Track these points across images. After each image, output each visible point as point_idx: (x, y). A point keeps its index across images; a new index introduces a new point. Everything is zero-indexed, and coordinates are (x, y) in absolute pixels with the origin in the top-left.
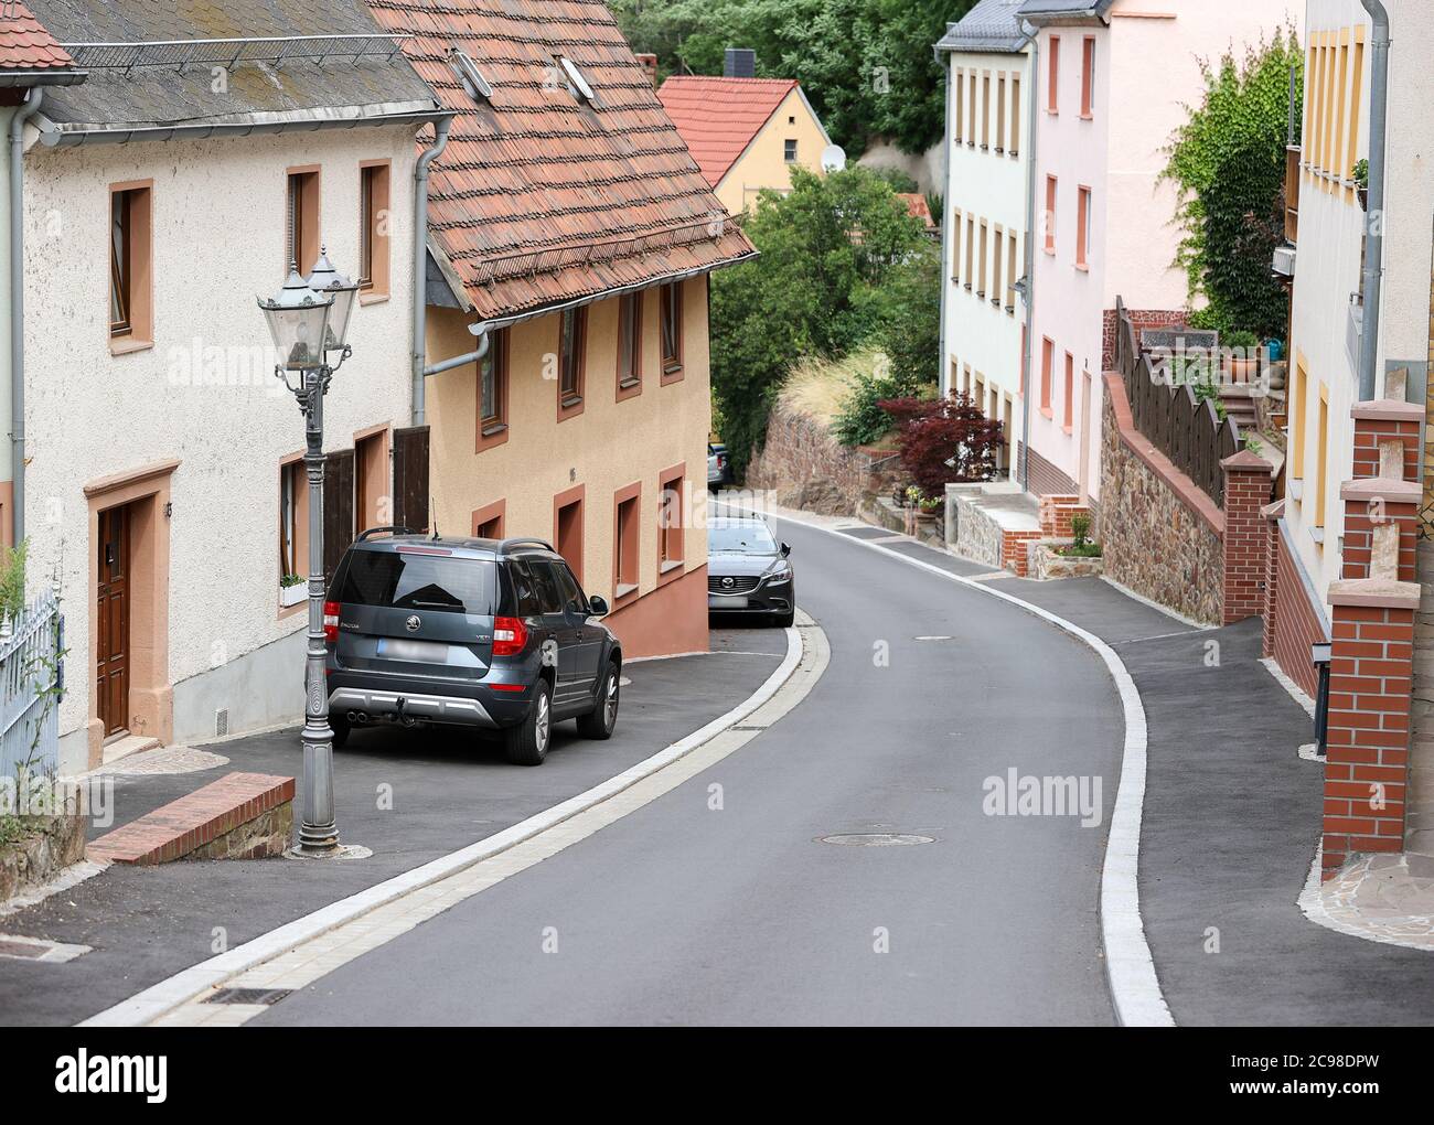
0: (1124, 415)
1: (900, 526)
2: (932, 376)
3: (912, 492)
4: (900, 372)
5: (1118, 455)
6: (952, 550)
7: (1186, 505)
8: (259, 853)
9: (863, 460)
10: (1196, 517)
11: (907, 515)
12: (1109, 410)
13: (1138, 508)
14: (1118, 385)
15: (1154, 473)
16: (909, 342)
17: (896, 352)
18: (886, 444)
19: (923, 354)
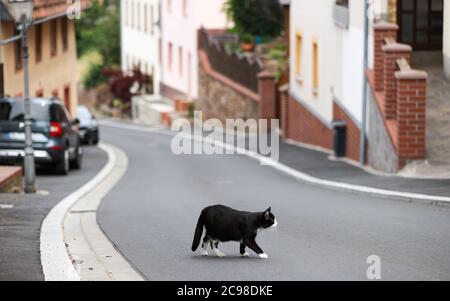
0: (207, 66)
1: (111, 115)
2: (118, 61)
3: (117, 102)
4: (106, 60)
5: (205, 80)
6: (136, 121)
7: (239, 93)
8: (16, 192)
9: (93, 94)
10: (244, 97)
11: (115, 111)
12: (201, 65)
13: (217, 97)
14: (204, 55)
15: (223, 84)
16: (107, 49)
17: (103, 53)
18: (103, 87)
19: (114, 53)
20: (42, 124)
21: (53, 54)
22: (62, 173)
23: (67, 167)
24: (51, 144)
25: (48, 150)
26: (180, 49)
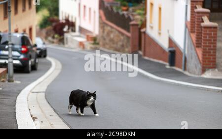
0: (104, 18)
1: (53, 42)
2: (57, 14)
3: (56, 36)
4: (51, 14)
5: (102, 25)
6: (66, 46)
7: (120, 32)
8: (3, 81)
9: (44, 31)
10: (123, 34)
11: (55, 41)
12: (100, 17)
13: (108, 34)
14: (102, 12)
15: (112, 27)
16: (52, 8)
17: (49, 10)
18: (49, 28)
19: (55, 10)
20: (17, 46)
21: (24, 10)
22: (28, 72)
23: (30, 69)
24: (22, 57)
25: (21, 60)
26: (90, 9)
